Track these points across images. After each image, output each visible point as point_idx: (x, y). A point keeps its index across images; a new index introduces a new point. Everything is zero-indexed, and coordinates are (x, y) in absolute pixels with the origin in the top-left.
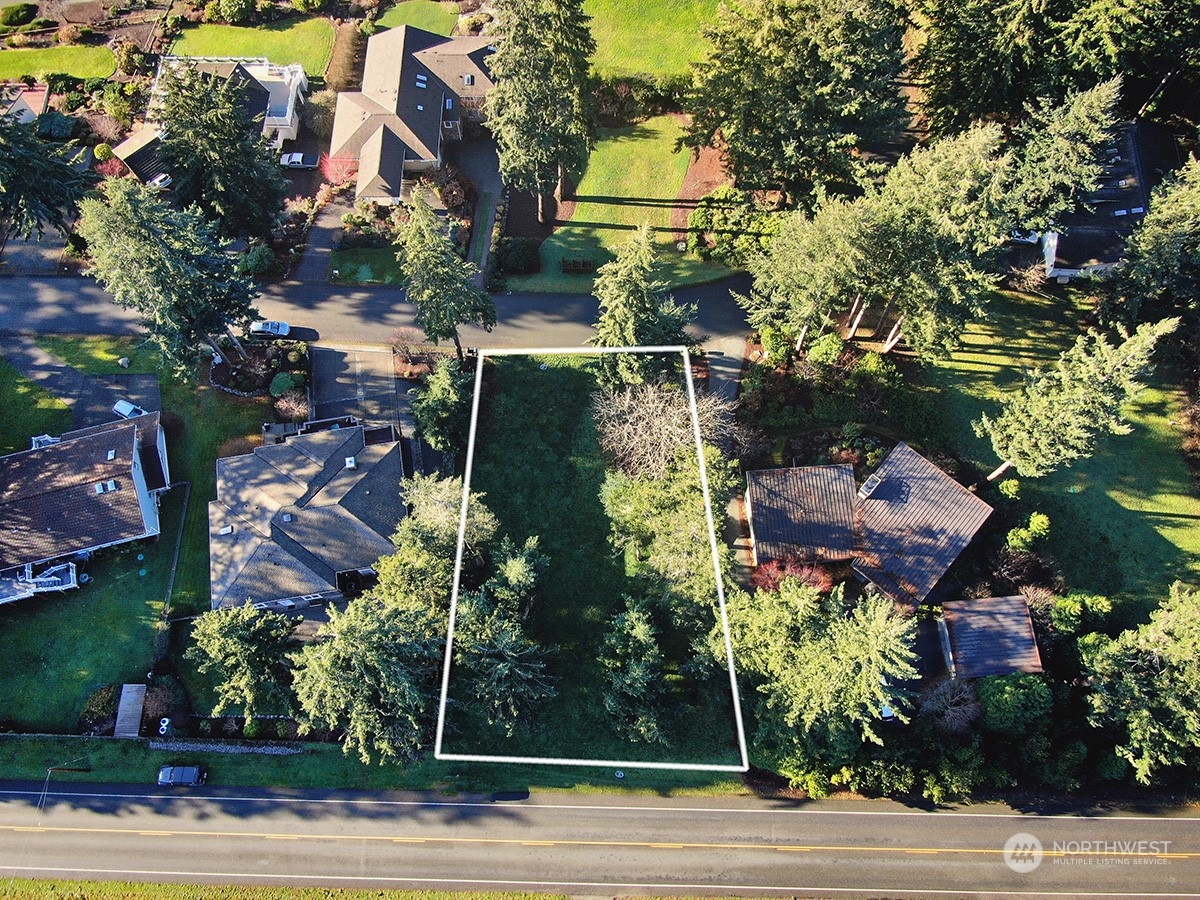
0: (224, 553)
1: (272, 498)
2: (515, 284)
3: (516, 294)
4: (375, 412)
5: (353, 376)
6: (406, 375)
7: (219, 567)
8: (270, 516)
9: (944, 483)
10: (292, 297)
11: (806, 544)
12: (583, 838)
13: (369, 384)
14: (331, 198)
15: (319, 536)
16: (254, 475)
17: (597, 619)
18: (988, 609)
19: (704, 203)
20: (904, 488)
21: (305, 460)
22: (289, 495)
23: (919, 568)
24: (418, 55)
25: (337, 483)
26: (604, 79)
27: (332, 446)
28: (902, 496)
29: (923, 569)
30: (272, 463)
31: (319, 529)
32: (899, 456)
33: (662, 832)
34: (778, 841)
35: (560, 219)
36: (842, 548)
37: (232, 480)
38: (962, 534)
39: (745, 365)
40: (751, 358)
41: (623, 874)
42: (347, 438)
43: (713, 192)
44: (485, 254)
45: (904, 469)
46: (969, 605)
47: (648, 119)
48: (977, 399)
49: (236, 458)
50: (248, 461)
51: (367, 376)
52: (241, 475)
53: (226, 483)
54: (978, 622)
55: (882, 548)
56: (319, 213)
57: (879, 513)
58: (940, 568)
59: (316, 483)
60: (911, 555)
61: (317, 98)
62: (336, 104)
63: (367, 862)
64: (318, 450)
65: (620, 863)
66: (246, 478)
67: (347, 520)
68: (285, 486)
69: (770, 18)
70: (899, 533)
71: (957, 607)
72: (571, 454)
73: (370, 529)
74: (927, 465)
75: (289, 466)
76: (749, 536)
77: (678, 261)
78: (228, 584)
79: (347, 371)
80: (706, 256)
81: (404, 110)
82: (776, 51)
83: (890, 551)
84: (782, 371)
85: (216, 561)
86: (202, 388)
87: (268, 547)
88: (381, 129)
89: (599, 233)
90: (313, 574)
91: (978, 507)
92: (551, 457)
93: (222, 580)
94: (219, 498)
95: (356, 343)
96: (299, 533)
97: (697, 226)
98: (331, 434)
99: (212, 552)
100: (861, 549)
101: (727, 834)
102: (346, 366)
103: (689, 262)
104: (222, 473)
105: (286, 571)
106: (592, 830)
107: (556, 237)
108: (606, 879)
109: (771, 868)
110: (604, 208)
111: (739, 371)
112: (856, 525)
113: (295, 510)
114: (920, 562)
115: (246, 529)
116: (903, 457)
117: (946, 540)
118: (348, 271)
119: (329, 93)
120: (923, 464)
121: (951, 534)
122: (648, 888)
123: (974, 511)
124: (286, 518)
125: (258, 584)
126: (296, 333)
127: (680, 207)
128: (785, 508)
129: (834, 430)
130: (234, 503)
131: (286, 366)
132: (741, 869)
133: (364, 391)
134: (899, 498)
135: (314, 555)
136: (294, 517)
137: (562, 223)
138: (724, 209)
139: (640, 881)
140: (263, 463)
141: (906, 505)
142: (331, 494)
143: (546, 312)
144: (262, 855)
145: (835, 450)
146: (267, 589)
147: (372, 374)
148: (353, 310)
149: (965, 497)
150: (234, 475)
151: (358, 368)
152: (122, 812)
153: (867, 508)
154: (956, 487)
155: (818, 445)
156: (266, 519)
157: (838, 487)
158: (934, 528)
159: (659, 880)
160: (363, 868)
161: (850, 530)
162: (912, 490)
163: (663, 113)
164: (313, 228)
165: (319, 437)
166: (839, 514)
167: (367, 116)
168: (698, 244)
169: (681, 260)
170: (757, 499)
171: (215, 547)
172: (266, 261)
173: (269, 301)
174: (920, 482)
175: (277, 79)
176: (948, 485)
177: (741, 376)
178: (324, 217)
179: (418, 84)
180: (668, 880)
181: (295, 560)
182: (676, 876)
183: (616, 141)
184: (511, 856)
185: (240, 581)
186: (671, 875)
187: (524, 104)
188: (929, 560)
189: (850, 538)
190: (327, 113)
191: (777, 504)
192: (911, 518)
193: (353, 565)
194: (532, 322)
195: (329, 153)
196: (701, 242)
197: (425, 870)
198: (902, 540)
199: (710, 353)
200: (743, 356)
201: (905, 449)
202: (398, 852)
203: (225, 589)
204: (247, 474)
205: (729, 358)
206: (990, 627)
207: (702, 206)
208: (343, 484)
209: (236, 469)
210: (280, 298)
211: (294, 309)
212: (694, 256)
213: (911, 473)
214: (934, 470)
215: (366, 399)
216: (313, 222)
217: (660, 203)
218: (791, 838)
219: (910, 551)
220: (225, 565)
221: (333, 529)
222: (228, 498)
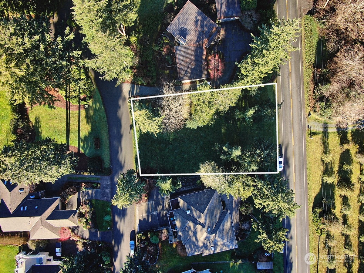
0: (220, 247)
1: (202, 235)
2: (107, 165)
3: (111, 164)
4: (161, 207)
5: (148, 216)
6: (146, 198)
7: (224, 248)
8: (208, 235)
9: (180, 16)
10: (119, 242)
11: (202, 62)
12: (291, 128)
13: (151, 210)
14: (76, 235)
15: (214, 218)
16: (194, 243)
17: (225, 128)
18: (220, 5)
19: (68, 99)
20: (182, 29)
21: (187, 227)
22: (201, 230)
23: (208, 26)
24: (12, 212)
25: (195, 215)
26: (15, 139)
27: (182, 219)
28: (185, 30)
29: (208, 25)
30: (189, 238)
31: (211, 218)
32: (171, 30)
33: (288, 105)
34: (288, 72)
35: (77, 151)
36: (202, 51)
37: (195, 249)
38: (197, 11)
39: (133, 83)
40: (130, 81)
41: (300, 116)
42: (178, 214)
43: (62, 96)
44: (95, 176)
45: (176, 29)
46: (219, 11)
47: (30, 121)
48: (141, 5)
49: (187, 250)
50: (188, 246)
51: (148, 212)
52: (194, 247)
53: (196, 252)
54: (224, 8)
55: (202, 37)
56: (82, 238)
57: (191, 38)
58: (208, 19)
59: (196, 222)
60: (204, 29)
61: (32, 247)
62: (35, 240)
63: (301, 189)
64: (183, 223)
65: (297, 117)
66: (195, 245)
67: (208, 210)
68: (198, 232)
69: (10, 68)
70: (197, 32)
71: (219, 15)
72: (169, 140)
73: (210, 202)
74: (174, 21)
75: (190, 232)
76: (196, 81)
77: (93, 108)
78: (230, 244)
79: (146, 218)
80: (90, 98)
81: (39, 213)
82: (24, 66)
83: (203, 35)
84: (135, 70)
85: (222, 249)
86: (157, 266)
87: (219, 234)
88: (48, 221)
89: (82, 136)
90: (225, 218)
91: (188, 5)
92: (170, 147)
93: (228, 246)
94: (201, 253)
95: (135, 217)
96: (213, 225)
97: (78, 101)
98: (177, 220)
99: (220, 251)
100: (202, 44)
101: (287, 86)
102: (144, 219)
103: (92, 104)
104: (193, 253)
105: (225, 227)
106: (289, 125)
107: (85, 152)
108: (301, 120)
109: (296, 73)
110: (71, 135)
111: (135, 85)
112: (195, 46)
113: (206, 228)
114: (206, 25)
115: (212, 242)
116: (172, 29)
117: (199, 17)
118: (107, 224)
119: (29, 243)
120: (174, 22)
121: (197, 15)
122: (303, 108)
123: (189, 7)
124: (209, 230)
125: (229, 235)
126: (133, 238)
127: (69, 107)
128: (191, 69)
129: (155, 53)
130: (203, 247)
131: (147, 239)
132: (297, 82)
133: (154, 212)
134: (185, 31)
135: (219, 219)
136: (208, 227)
137: (79, 150)
138: (70, 92)
139: (301, 111)
140: (190, 241)
141: (188, 29)
142: (200, 217)
143: (118, 152)
144: (301, 219)
145: (164, 53)
146: (230, 232)
147: (147, 210)
148: (123, 220)
149: (184, 9)
150: (194, 249)
151: (145, 215)
152: (292, 262)
153: (189, 42)
154: (181, 12)
155: (161, 59)
156: (209, 236)
157: (182, 51)
158: (195, 20)
159: (300, 105)
160: (302, 190)
161: (196, 48)
162: (183, 27)
163: (27, 115)
164: (89, 239)
165: (178, 224)
166: (191, 51)
167: (42, 227)
168: (85, 101)
169: (92, 106)
170: (188, 78)
171: (218, 251)
172: (107, 254)
173: (121, 250)
174: (180, 24)
175: (24, 264)
176: (181, 15)
177: (137, 84)
178: (84, 236)
179: (25, 209)
180: (300, 103)
181: (221, 225)
182: (299, 101)
183: (41, 133)
184: (297, 148)
185: (229, 241)
186: (299, 102)
187: (52, 167)
188: (205, 23)
189: (199, 48)
190: (38, 243)
191: (189, 71)
192: (192, 28)
193: (221, 206)
194: (122, 158)
195: (58, 239)
196: (84, 99)
197: (302, 172)
198: (199, 31)
199: (129, 95)
200: (130, 84)
201: (169, 28)
202: (298, 180)
203: (231, 245)
204: (193, 245)
205: (131, 89)
206: (225, 5)
207: (69, 99)
208: (196, 214)
209: (192, 249)
210: (119, 246)
211: (124, 240)
212: (90, 102)
213: (177, 27)
214: (176, 19)
215: (157, 210)
216: (87, 240)
217: (68, 115)
218: (287, 68)
219: (203, 28)
220: (224, 246)
221: (211, 214)
222: (201, 250)
